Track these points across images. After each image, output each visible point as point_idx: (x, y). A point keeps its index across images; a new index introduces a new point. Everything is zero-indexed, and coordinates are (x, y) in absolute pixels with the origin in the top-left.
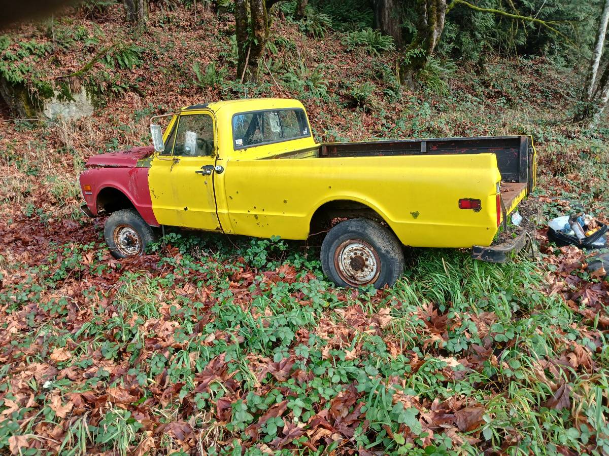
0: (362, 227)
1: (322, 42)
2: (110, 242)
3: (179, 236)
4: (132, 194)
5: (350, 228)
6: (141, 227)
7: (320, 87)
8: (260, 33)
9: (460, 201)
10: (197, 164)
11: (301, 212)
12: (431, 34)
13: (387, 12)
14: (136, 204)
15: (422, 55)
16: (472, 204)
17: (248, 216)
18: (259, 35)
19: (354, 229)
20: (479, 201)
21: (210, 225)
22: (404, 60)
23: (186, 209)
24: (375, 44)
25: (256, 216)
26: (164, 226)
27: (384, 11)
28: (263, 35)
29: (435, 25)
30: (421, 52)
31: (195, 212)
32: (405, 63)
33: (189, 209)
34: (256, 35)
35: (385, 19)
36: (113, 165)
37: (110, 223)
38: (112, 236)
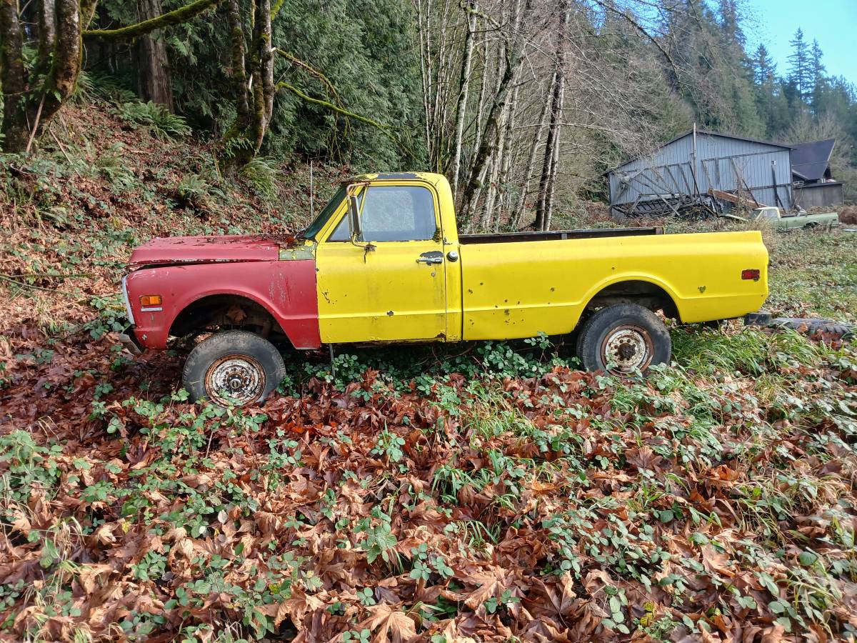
0: (636, 310)
1: (84, 111)
2: (198, 389)
3: (355, 358)
4: (276, 302)
5: (623, 313)
6: (271, 354)
7: (122, 176)
8: (67, 84)
9: (743, 272)
10: (411, 251)
11: (573, 299)
12: (258, 121)
13: (155, 83)
14: (282, 316)
15: (249, 147)
16: (751, 275)
17: (494, 312)
18: (65, 87)
19: (628, 313)
20: (758, 271)
21: (428, 333)
22: (223, 151)
23: (390, 314)
24: (163, 124)
25: (507, 312)
26: (334, 345)
27: (152, 81)
28: (71, 87)
29: (263, 110)
30: (246, 142)
31: (407, 316)
32: (226, 155)
33: (395, 313)
34: (60, 87)
35: (153, 90)
36: (218, 259)
37: (203, 356)
38: (202, 378)
